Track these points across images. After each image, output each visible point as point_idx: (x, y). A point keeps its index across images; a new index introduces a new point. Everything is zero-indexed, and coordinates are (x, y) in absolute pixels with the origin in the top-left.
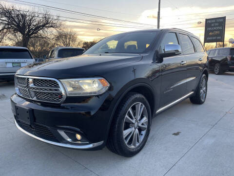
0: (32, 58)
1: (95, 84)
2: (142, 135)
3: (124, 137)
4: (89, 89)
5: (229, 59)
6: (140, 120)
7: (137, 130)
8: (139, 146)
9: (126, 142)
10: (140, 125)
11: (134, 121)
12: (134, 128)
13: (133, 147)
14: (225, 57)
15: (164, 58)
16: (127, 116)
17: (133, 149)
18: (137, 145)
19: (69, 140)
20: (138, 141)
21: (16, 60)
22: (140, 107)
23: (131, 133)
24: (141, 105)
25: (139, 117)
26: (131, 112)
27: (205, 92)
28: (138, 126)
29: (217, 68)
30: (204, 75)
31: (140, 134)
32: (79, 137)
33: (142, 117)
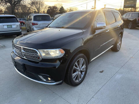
0: (18, 22)
1: (57, 51)
2: (82, 74)
3: (73, 77)
4: (54, 55)
5: (137, 20)
6: (82, 67)
7: (80, 72)
8: (81, 80)
9: (74, 80)
10: (81, 70)
11: (78, 69)
12: (78, 72)
13: (77, 81)
14: (135, 19)
15: (96, 31)
16: (74, 67)
17: (78, 82)
18: (80, 79)
19: (45, 80)
20: (80, 78)
21: (9, 24)
22: (82, 60)
23: (77, 74)
24: (82, 59)
25: (81, 66)
26: (77, 64)
27: (120, 45)
28: (80, 70)
29: (130, 25)
30: (120, 35)
31: (81, 74)
32: (49, 79)
33: (83, 65)
